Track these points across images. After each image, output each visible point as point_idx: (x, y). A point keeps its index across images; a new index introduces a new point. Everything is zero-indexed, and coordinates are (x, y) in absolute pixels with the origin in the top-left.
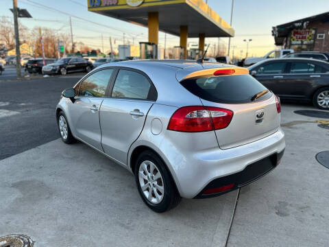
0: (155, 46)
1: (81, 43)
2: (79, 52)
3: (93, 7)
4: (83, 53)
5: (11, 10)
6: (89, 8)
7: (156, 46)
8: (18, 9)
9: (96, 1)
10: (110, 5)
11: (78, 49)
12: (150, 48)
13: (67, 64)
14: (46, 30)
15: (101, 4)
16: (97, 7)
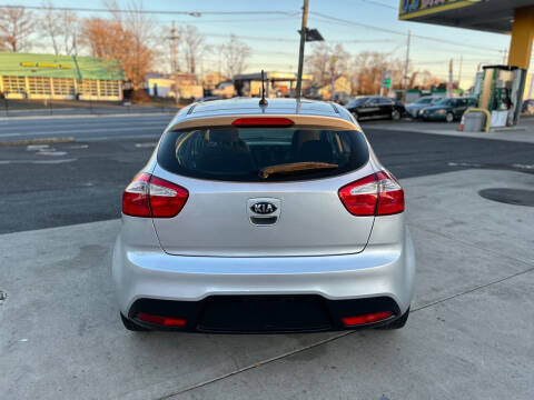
0: (519, 72)
1: (427, 73)
2: (417, 88)
3: (408, 12)
4: (423, 88)
5: (300, 32)
6: (400, 15)
7: (524, 72)
8: (307, 29)
9: (413, 1)
10: (434, 6)
11: (419, 81)
12: (505, 76)
13: (360, 107)
14: (376, 55)
15: (420, 6)
16: (413, 11)
